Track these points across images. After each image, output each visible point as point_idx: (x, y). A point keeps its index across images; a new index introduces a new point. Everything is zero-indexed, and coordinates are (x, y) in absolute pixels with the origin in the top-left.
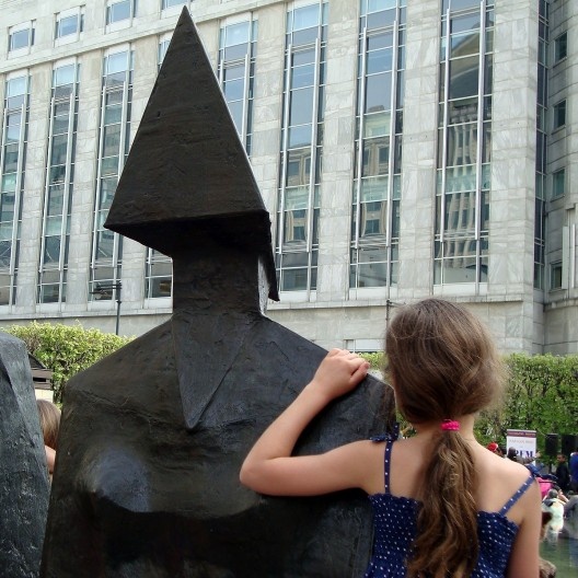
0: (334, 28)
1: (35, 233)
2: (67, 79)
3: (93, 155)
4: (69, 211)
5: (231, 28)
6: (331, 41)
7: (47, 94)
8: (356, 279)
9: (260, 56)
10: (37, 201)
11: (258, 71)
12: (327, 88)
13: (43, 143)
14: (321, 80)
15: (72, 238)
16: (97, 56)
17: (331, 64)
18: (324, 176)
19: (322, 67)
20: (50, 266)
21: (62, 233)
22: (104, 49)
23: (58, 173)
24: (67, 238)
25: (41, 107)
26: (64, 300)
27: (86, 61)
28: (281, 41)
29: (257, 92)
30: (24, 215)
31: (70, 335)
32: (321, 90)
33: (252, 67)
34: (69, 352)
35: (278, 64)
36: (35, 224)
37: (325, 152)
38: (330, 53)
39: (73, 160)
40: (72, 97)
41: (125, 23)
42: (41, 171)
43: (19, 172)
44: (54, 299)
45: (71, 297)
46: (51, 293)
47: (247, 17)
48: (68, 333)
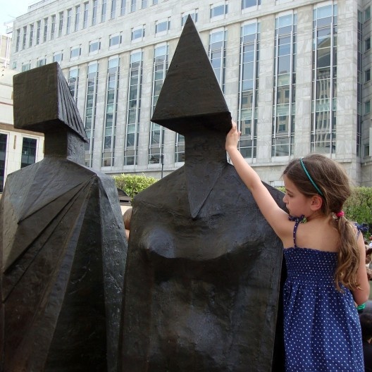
0: (263, 34)
1: (123, 132)
2: (137, 59)
3: (150, 94)
4: (139, 121)
5: (214, 34)
6: (262, 41)
7: (128, 66)
8: (274, 153)
9: (229, 47)
10: (124, 117)
11: (227, 54)
12: (260, 63)
13: (126, 90)
14: (257, 59)
15: (140, 134)
16: (151, 48)
17: (262, 51)
18: (260, 104)
19: (258, 53)
20: (130, 148)
21: (135, 132)
22: (154, 45)
23: (133, 104)
24: (138, 134)
25: (125, 72)
26: (136, 164)
27: (146, 50)
28: (238, 40)
29: (227, 64)
30: (117, 124)
31: (140, 180)
32: (257, 63)
33: (225, 52)
34: (139, 188)
35: (237, 51)
36: (123, 128)
37: (259, 92)
38: (261, 46)
39: (140, 97)
40: (139, 67)
41: (164, 33)
42: (125, 103)
43: (115, 103)
44: (132, 163)
45: (139, 163)
46: (131, 160)
47: (222, 29)
48: (139, 179)
